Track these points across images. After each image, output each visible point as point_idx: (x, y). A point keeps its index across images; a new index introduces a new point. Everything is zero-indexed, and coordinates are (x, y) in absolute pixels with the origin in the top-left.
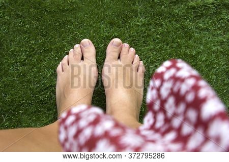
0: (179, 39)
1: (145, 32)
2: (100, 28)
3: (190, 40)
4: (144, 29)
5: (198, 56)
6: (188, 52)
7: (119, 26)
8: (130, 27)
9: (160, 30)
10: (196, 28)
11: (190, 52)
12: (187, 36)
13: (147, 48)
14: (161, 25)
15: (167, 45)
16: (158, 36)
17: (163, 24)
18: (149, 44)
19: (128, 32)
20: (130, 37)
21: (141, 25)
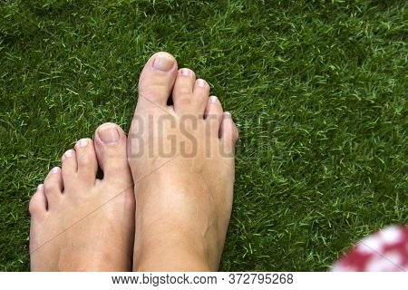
0: (333, 62)
1: (246, 50)
2: (133, 44)
3: (360, 64)
4: (243, 42)
5: (383, 105)
6: (356, 95)
7: (179, 38)
8: (207, 39)
9: (284, 42)
10: (376, 33)
11: (363, 94)
12: (353, 55)
13: (253, 89)
14: (287, 30)
15: (304, 79)
16: (280, 59)
17: (290, 27)
18: (257, 81)
19: (202, 52)
20: (207, 65)
21: (235, 31)
